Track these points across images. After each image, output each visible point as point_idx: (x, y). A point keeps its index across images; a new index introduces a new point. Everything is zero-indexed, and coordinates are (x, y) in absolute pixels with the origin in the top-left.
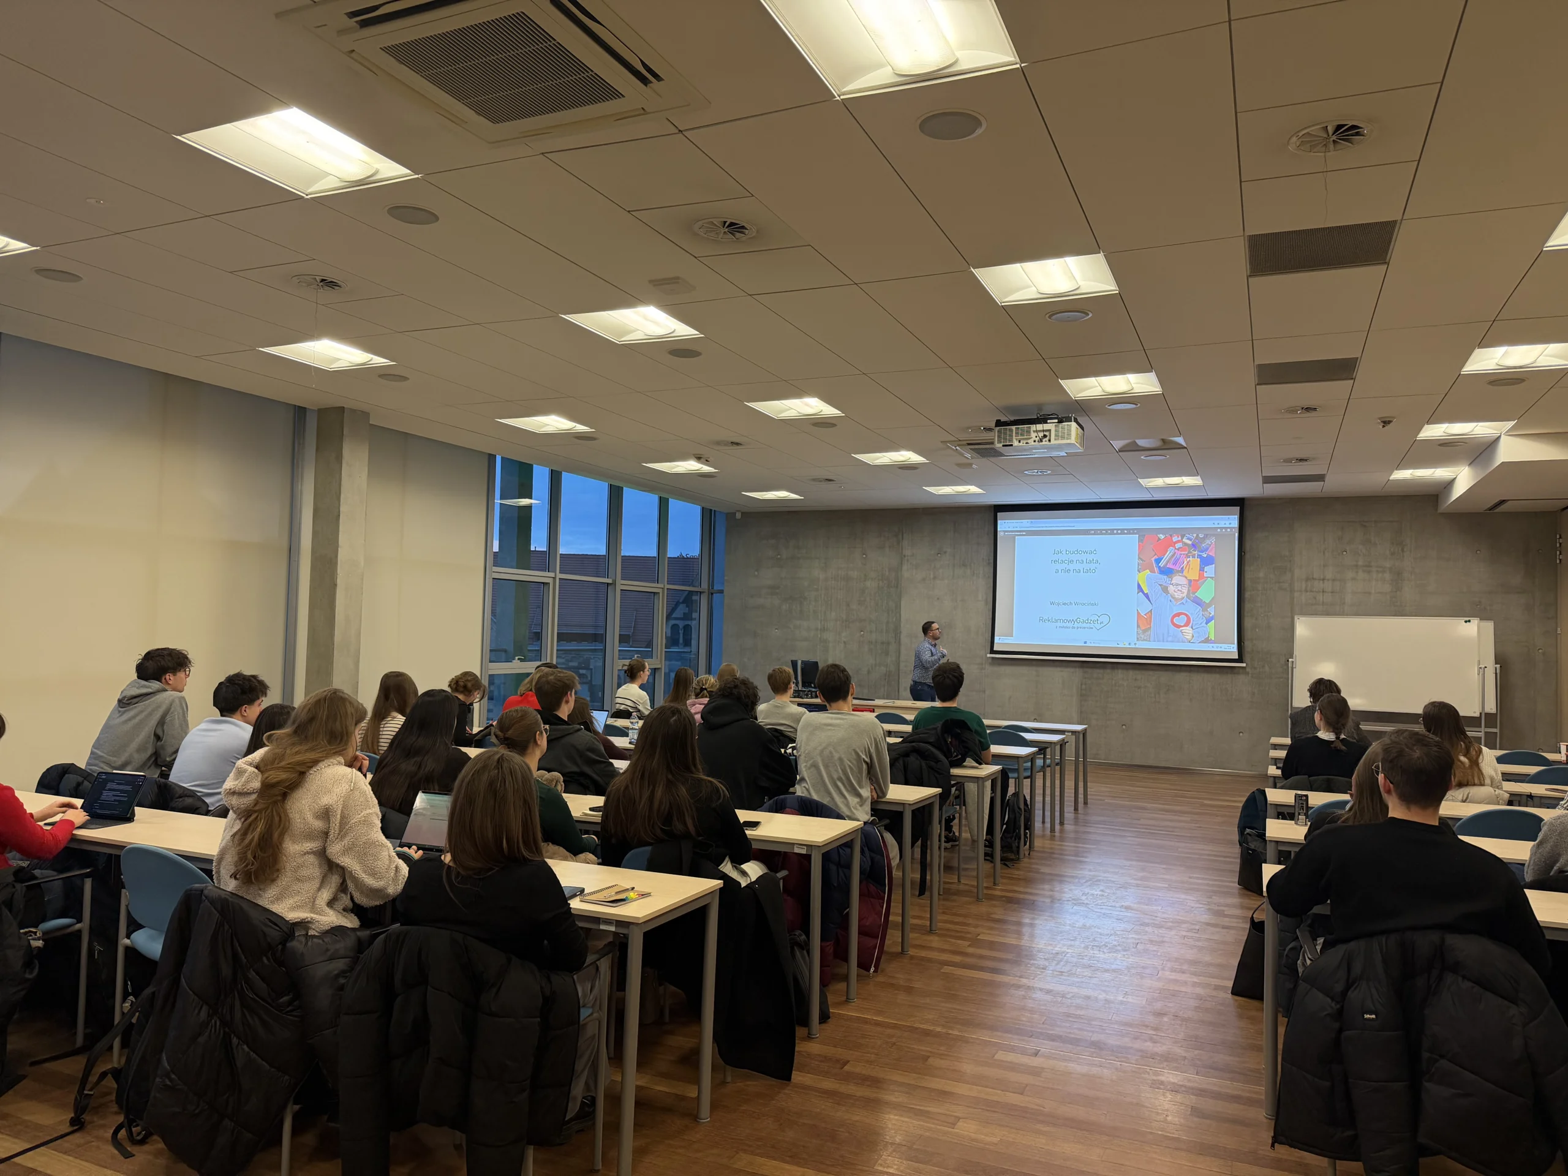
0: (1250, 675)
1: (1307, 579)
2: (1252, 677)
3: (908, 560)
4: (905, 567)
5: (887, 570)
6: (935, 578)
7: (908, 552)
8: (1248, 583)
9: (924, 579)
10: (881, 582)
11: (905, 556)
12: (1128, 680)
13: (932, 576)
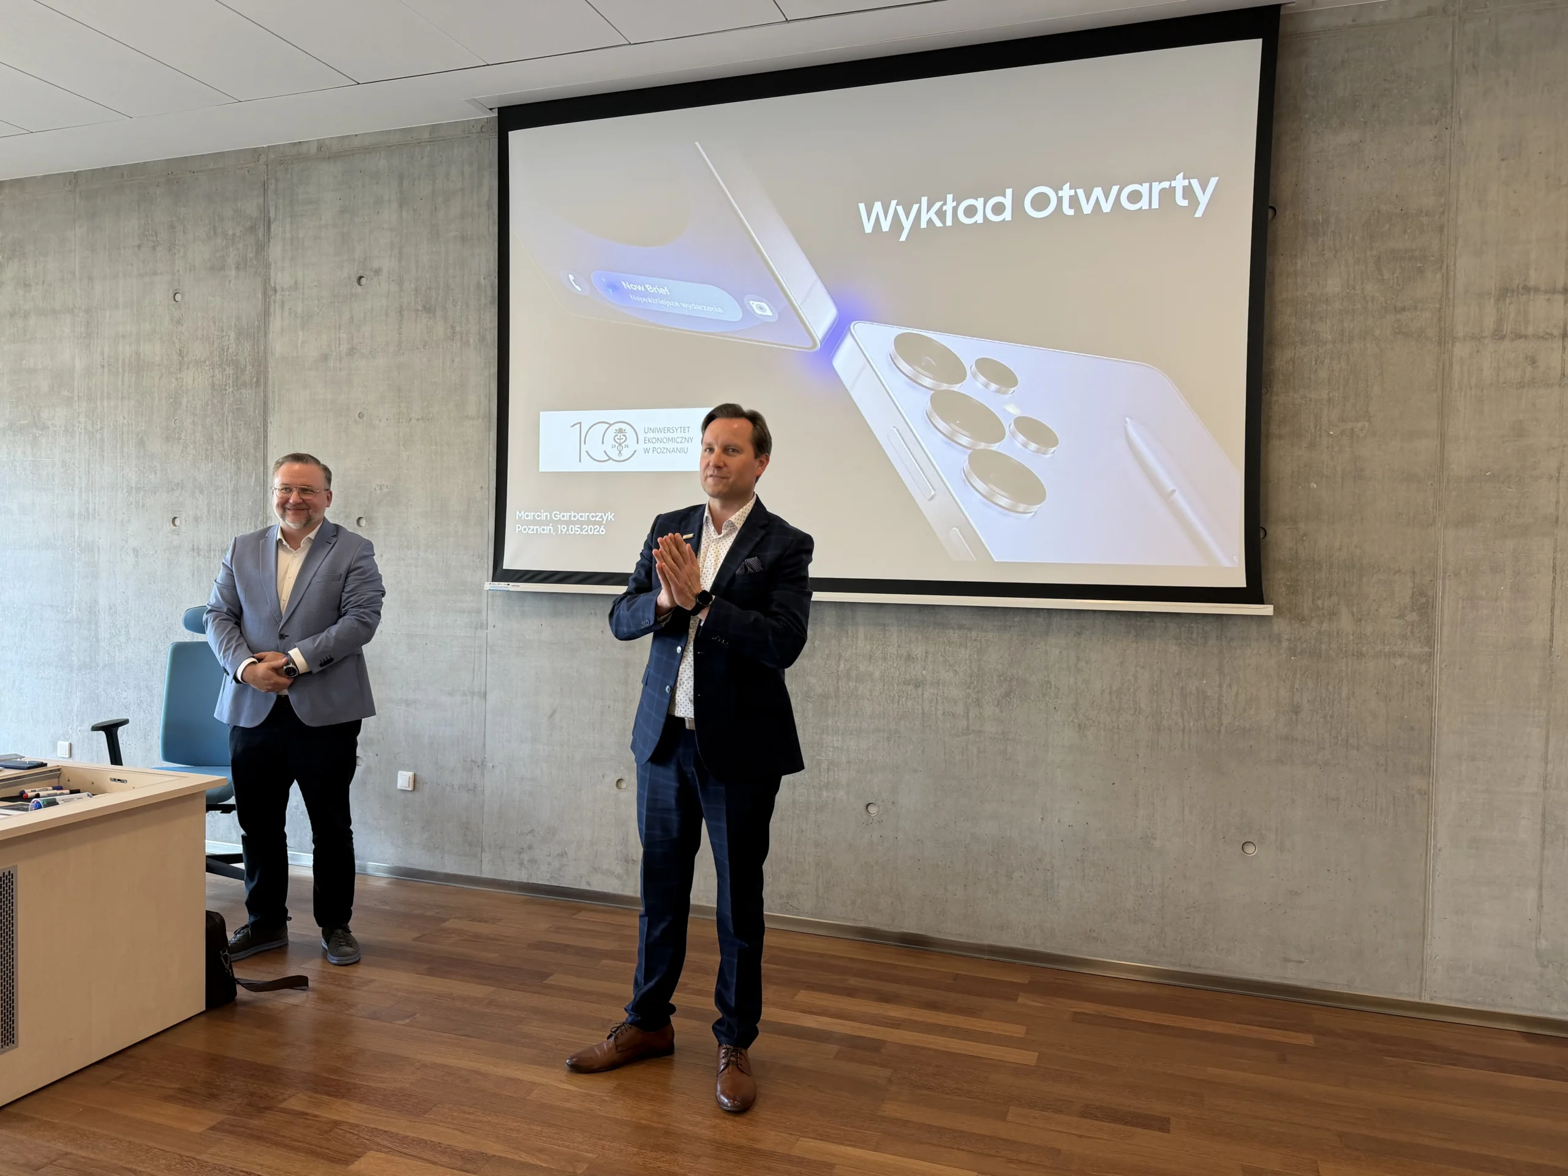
0: (1285, 644)
1: (1503, 293)
2: (1293, 651)
3: (283, 302)
4: (276, 324)
5: (232, 335)
6: (351, 352)
7: (281, 278)
8: (1284, 319)
9: (325, 358)
10: (217, 371)
11: (276, 291)
12: (885, 659)
13: (344, 348)
